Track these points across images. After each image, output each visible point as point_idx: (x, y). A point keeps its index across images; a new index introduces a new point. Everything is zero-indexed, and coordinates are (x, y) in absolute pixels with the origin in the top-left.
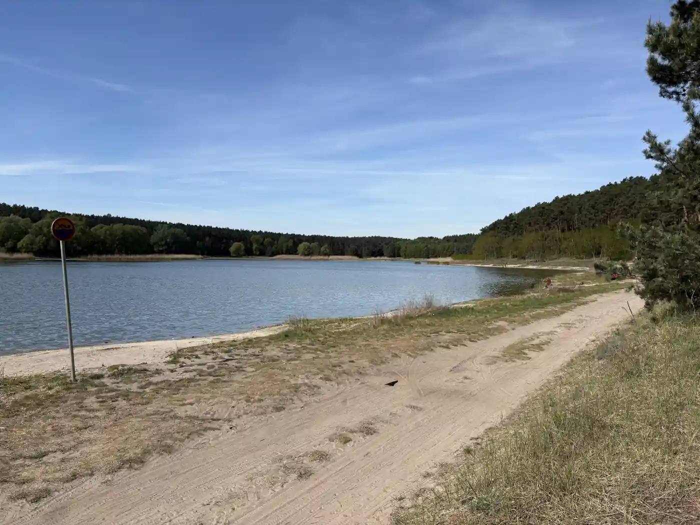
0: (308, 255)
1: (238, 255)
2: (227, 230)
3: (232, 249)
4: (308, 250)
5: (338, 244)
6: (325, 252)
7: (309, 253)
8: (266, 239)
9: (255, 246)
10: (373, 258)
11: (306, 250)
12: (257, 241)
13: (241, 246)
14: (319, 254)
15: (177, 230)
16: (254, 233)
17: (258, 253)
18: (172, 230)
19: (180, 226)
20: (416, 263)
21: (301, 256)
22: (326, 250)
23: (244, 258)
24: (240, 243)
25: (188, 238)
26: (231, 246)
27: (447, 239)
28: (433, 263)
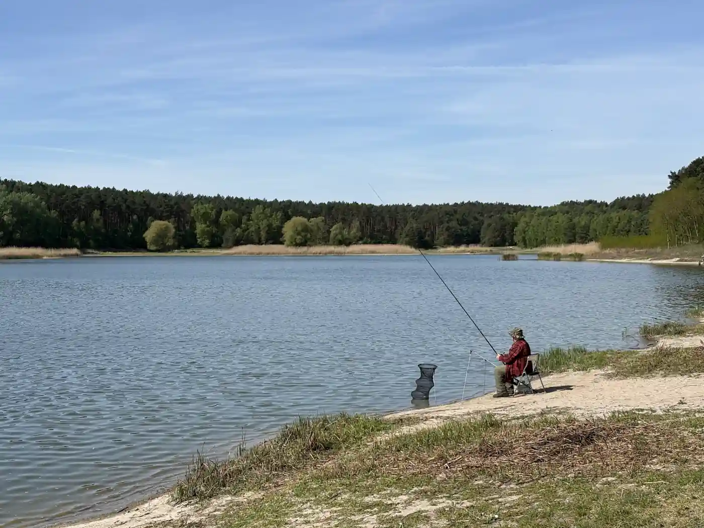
0: (303, 244)
1: (163, 247)
2: (145, 195)
3: (149, 235)
4: (303, 234)
5: (383, 219)
6: (339, 237)
7: (305, 239)
8: (224, 214)
9: (200, 227)
10: (452, 249)
11: (299, 234)
12: (205, 217)
13: (167, 228)
14: (326, 241)
15: (27, 197)
16: (201, 199)
17: (207, 242)
18: (14, 196)
19: (40, 187)
20: (507, 258)
21: (288, 246)
22: (341, 233)
23: (176, 253)
24: (166, 222)
25: (54, 214)
26: (147, 229)
27: (621, 204)
28: (548, 256)
